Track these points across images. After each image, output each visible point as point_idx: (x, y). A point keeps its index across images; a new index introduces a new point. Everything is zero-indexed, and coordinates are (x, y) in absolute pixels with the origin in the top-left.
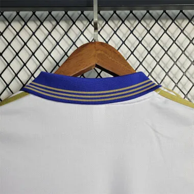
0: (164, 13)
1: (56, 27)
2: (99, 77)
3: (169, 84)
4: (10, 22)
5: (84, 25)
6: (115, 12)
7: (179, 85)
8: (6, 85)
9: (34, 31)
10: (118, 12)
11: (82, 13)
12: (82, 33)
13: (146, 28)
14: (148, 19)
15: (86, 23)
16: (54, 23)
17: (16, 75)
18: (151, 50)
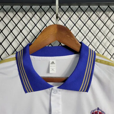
0: (99, 8)
1: (35, 16)
2: (60, 45)
3: (101, 49)
4: (7, 12)
5: (51, 14)
6: (70, 7)
7: (108, 50)
8: (4, 50)
9: (21, 18)
10: (71, 7)
11: (50, 7)
12: (50, 19)
13: (88, 16)
14: (89, 11)
15: (52, 13)
16: (34, 13)
17: (11, 44)
18: (91, 29)
